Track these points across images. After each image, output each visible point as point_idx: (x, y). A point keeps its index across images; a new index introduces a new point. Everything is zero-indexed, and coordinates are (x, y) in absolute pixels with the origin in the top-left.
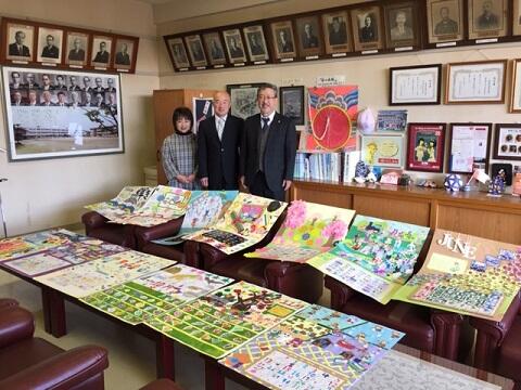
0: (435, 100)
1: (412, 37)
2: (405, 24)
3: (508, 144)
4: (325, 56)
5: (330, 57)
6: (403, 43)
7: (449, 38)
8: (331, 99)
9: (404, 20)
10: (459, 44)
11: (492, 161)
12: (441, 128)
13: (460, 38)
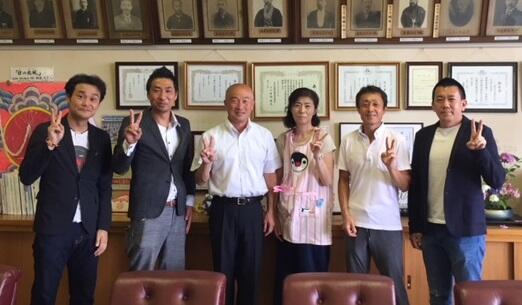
1: (141, 28)
2: (132, 12)
4: (22, 41)
5: (30, 43)
6: (129, 34)
7: (184, 34)
8: (33, 98)
9: (130, 8)
10: (195, 42)
13: (195, 35)
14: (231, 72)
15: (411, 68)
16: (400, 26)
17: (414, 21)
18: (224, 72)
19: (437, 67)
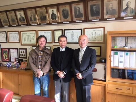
0: (6, 41)
3: (22, 54)
10: (9, 26)
11: (19, 59)
12: (8, 49)
14: (16, 33)
15: (55, 31)
16: (51, 20)
17: (54, 18)
18: (15, 34)
19: (61, 31)
